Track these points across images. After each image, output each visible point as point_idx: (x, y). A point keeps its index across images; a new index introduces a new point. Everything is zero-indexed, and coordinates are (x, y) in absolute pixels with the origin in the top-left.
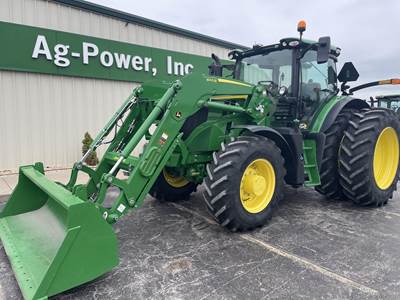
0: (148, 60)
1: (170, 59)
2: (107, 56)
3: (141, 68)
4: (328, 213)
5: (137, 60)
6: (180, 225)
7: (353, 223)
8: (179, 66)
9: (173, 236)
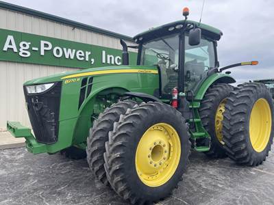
0: (88, 53)
2: (58, 50)
5: (80, 53)
8: (111, 58)
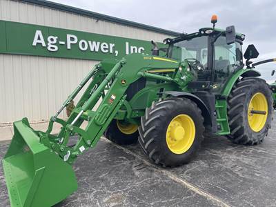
0: (112, 45)
1: (127, 44)
2: (83, 43)
3: (107, 51)
4: (240, 158)
5: (105, 45)
6: (124, 165)
7: (260, 167)
8: (134, 49)
9: (117, 175)
